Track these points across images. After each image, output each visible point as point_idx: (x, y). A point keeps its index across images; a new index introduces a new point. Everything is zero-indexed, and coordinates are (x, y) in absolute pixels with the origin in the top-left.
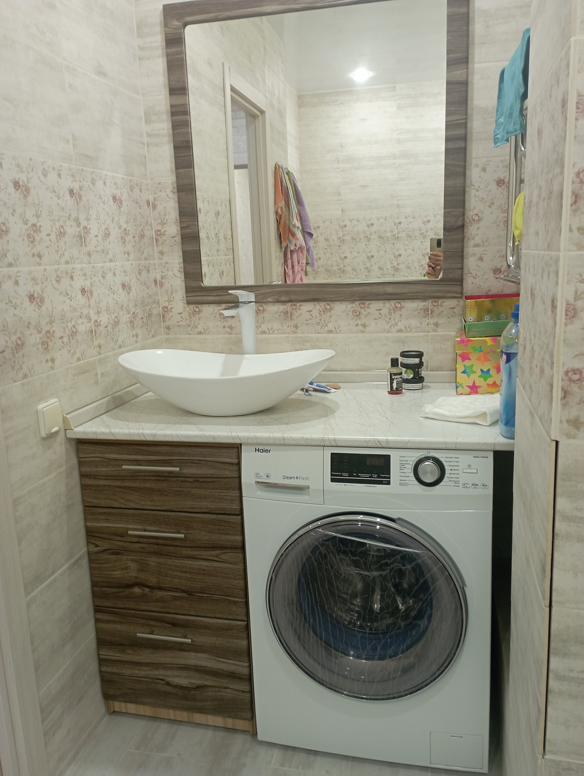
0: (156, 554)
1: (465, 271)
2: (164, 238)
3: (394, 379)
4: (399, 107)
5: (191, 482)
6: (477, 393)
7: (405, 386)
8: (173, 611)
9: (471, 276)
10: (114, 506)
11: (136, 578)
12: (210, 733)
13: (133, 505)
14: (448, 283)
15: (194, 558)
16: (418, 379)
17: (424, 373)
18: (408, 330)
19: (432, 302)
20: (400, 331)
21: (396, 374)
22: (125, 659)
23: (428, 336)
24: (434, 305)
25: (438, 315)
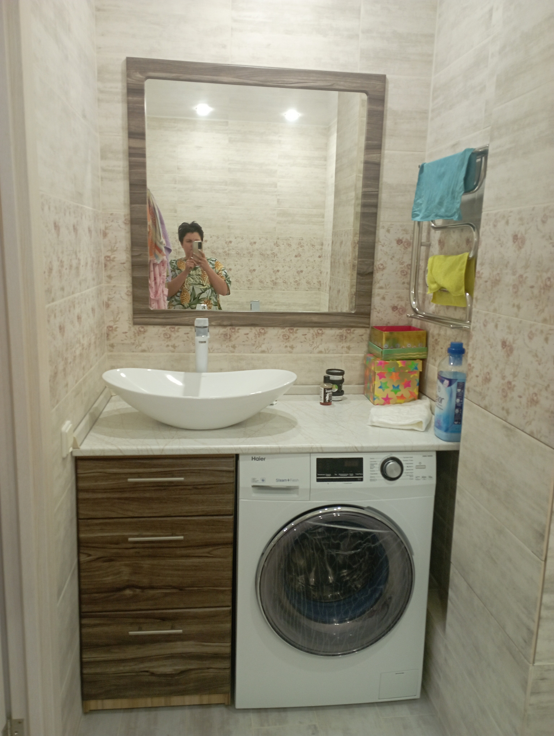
0: (150, 556)
1: (372, 307)
2: (114, 263)
3: (327, 393)
4: (231, 141)
5: (189, 489)
6: (389, 403)
7: (334, 398)
8: (162, 607)
9: (375, 311)
10: (110, 516)
11: (128, 581)
12: (187, 712)
13: (131, 514)
14: (360, 316)
15: (188, 556)
16: (340, 392)
17: (344, 387)
18: (327, 352)
19: (346, 330)
20: (321, 352)
21: (329, 389)
22: (110, 658)
23: (341, 356)
24: (347, 333)
25: (351, 340)
